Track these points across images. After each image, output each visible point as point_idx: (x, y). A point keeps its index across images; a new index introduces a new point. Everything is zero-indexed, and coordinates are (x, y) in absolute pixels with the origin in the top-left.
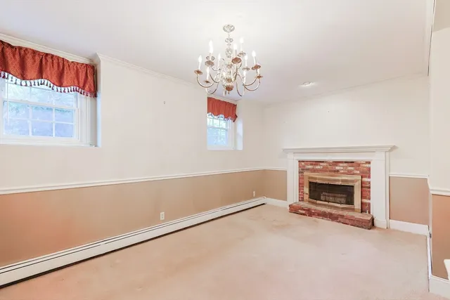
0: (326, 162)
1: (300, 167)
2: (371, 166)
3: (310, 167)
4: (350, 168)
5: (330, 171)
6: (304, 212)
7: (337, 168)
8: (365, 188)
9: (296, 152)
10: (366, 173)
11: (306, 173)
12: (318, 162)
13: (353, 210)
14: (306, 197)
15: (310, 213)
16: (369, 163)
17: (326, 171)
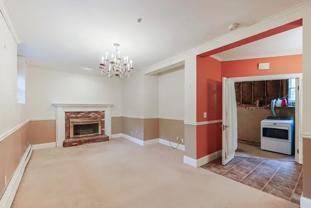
0: (84, 112)
1: (66, 116)
2: (105, 113)
3: (73, 116)
4: (96, 115)
5: (86, 117)
6: (76, 143)
7: (90, 115)
8: (103, 123)
9: (64, 106)
10: (103, 117)
11: (71, 120)
12: (79, 113)
13: (98, 135)
14: (72, 135)
15: (80, 143)
16: (104, 112)
17: (84, 117)
